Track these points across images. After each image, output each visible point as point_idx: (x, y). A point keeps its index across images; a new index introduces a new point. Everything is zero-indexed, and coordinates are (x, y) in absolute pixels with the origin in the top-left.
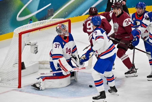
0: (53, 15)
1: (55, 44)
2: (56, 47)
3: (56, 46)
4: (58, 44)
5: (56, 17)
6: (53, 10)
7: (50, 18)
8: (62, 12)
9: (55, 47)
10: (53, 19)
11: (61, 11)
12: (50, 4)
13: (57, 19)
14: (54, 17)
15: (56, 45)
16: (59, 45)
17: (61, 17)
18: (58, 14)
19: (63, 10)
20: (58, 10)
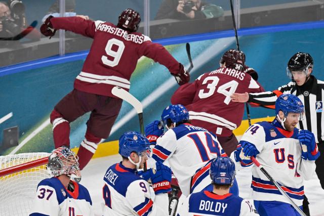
0: (17, 144)
1: (41, 190)
2: (41, 196)
3: (41, 193)
4: (48, 191)
5: (27, 149)
6: (18, 131)
7: (10, 152)
8: (41, 136)
9: (39, 197)
10: (17, 153)
11: (40, 133)
12: (10, 115)
13: (29, 154)
14: (21, 148)
15: (43, 191)
16: (49, 193)
17: (39, 148)
18: (31, 140)
19: (43, 130)
20: (32, 131)
